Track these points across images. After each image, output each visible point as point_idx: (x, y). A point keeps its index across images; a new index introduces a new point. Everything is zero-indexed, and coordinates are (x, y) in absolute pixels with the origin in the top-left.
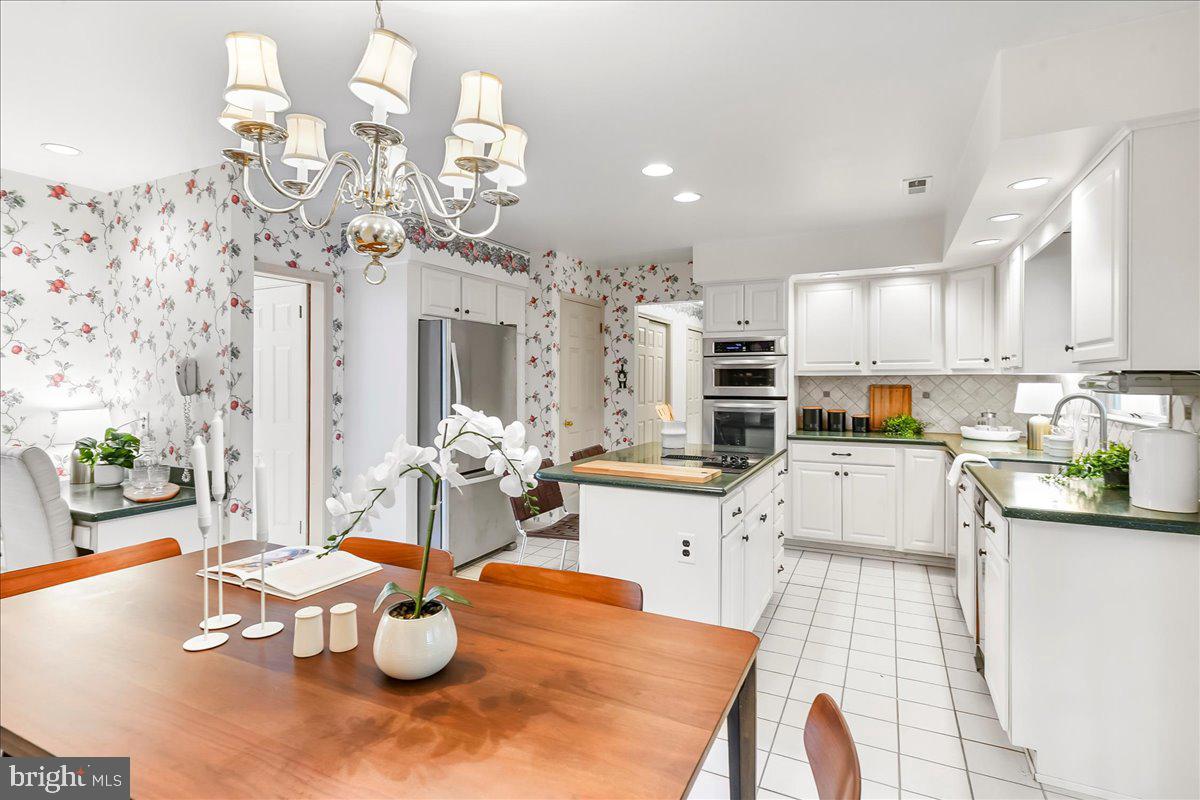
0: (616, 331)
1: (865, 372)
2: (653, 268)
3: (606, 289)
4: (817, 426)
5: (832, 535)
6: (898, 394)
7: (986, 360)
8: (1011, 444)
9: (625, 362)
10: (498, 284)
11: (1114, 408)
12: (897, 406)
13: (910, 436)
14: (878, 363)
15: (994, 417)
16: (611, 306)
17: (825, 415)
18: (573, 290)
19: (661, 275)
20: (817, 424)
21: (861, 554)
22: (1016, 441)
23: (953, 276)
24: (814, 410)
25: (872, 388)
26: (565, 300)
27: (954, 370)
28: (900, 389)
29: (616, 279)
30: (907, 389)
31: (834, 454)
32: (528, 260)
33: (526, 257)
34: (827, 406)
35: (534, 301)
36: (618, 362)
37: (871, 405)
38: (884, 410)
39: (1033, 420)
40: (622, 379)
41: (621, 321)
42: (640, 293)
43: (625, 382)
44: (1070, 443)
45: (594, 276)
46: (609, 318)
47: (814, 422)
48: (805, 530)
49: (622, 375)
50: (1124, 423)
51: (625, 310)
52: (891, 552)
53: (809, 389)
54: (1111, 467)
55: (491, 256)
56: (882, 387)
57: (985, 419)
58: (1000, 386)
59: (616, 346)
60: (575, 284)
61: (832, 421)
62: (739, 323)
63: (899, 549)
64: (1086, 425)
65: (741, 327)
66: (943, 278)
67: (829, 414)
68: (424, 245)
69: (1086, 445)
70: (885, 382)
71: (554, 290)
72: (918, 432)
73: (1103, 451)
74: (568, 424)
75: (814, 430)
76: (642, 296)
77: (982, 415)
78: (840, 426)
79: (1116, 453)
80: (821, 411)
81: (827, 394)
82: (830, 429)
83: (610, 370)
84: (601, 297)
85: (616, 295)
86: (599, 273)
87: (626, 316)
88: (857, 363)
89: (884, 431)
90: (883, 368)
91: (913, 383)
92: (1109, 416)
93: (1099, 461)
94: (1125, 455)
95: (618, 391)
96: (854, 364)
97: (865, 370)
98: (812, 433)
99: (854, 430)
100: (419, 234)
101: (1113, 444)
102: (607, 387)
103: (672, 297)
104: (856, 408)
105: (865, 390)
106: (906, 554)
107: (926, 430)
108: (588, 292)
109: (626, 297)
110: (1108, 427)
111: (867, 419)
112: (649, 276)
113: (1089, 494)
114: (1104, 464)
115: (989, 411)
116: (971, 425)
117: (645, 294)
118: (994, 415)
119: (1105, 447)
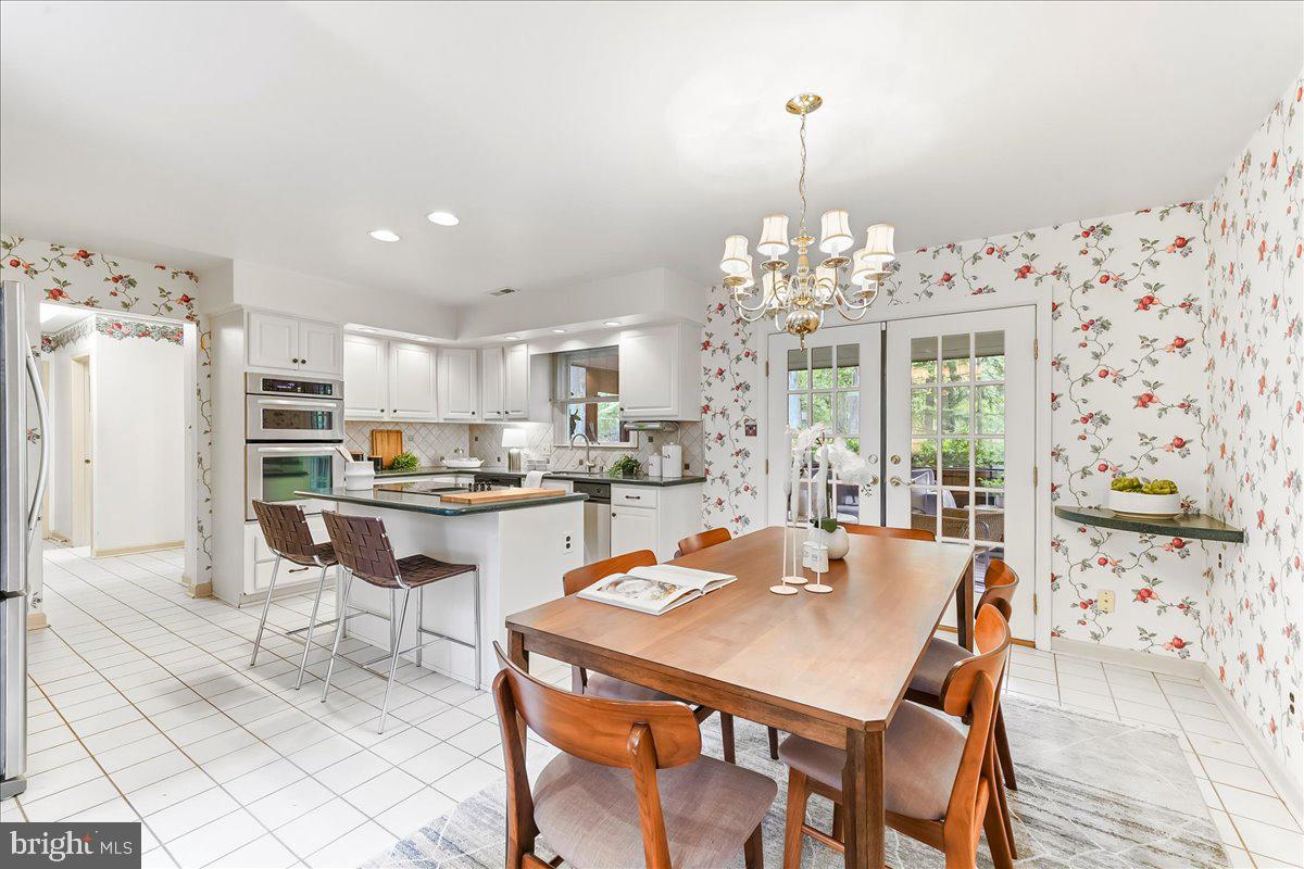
2: (84, 255)
6: (393, 437)
7: (473, 413)
12: (393, 446)
14: (397, 411)
19: (103, 269)
25: (374, 433)
28: (394, 433)
30: (399, 433)
37: (374, 447)
38: (384, 451)
39: (512, 451)
42: (55, 286)
56: (381, 431)
57: (457, 454)
62: (295, 361)
65: (296, 366)
70: (383, 428)
88: (382, 411)
90: (400, 416)
91: (403, 428)
96: (379, 412)
103: (125, 305)
117: (67, 290)
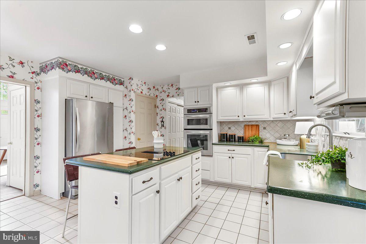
0: (161, 107)
1: (241, 120)
2: (172, 85)
3: (157, 93)
4: (225, 140)
5: (228, 181)
6: (254, 128)
7: (285, 114)
8: (294, 146)
9: (163, 118)
10: (109, 88)
11: (336, 131)
12: (254, 132)
13: (257, 143)
14: (246, 116)
15: (289, 136)
16: (159, 99)
17: (228, 136)
18: (142, 92)
19: (175, 87)
20: (225, 139)
21: (239, 188)
22: (297, 145)
23: (273, 83)
24: (224, 134)
25: (245, 126)
26: (137, 95)
27: (273, 118)
28: (255, 126)
29: (160, 90)
30: (258, 126)
31: (229, 150)
32: (124, 81)
33: (122, 80)
34: (230, 133)
35: (126, 95)
36: (161, 118)
37: (245, 132)
38: (249, 134)
39: (302, 137)
40: (163, 124)
41: (162, 104)
42: (168, 94)
43: (163, 125)
44: (317, 146)
45: (152, 88)
46: (158, 103)
47: (224, 138)
48: (218, 178)
49: (162, 122)
50: (341, 137)
51: (163, 100)
52: (249, 187)
53: (224, 126)
54: (335, 160)
55: (104, 78)
56: (248, 125)
57: (285, 137)
58: (292, 125)
59: (161, 112)
60: (143, 90)
61: (230, 138)
62: (195, 102)
63: (253, 186)
64: (324, 139)
65: (196, 104)
66: (269, 83)
67: (229, 135)
68: (67, 70)
69: (324, 147)
70: (250, 124)
71: (132, 92)
72: (261, 142)
73: (331, 150)
74: (139, 139)
75: (224, 141)
76: (169, 95)
77: (284, 135)
78: (233, 140)
79: (337, 151)
80: (227, 134)
81: (230, 128)
82: (230, 141)
83: (159, 121)
84: (155, 95)
85: (160, 95)
86: (154, 87)
87: (164, 102)
89: (249, 141)
90: (248, 118)
91: (260, 124)
92: (334, 134)
93: (328, 156)
94: (343, 153)
95: (161, 128)
96: (237, 117)
97: (241, 119)
98: (223, 142)
99: (238, 141)
100: (64, 66)
101: (336, 147)
102: (158, 127)
103: (178, 95)
104: (239, 133)
105: (243, 126)
106: (255, 188)
107: (265, 141)
108: (149, 93)
109: (164, 96)
110: (333, 139)
111: (243, 137)
112: (171, 88)
113: (324, 173)
114: (331, 158)
115: (287, 134)
116: (280, 139)
117: (170, 94)
118: (289, 135)
119: (332, 148)
